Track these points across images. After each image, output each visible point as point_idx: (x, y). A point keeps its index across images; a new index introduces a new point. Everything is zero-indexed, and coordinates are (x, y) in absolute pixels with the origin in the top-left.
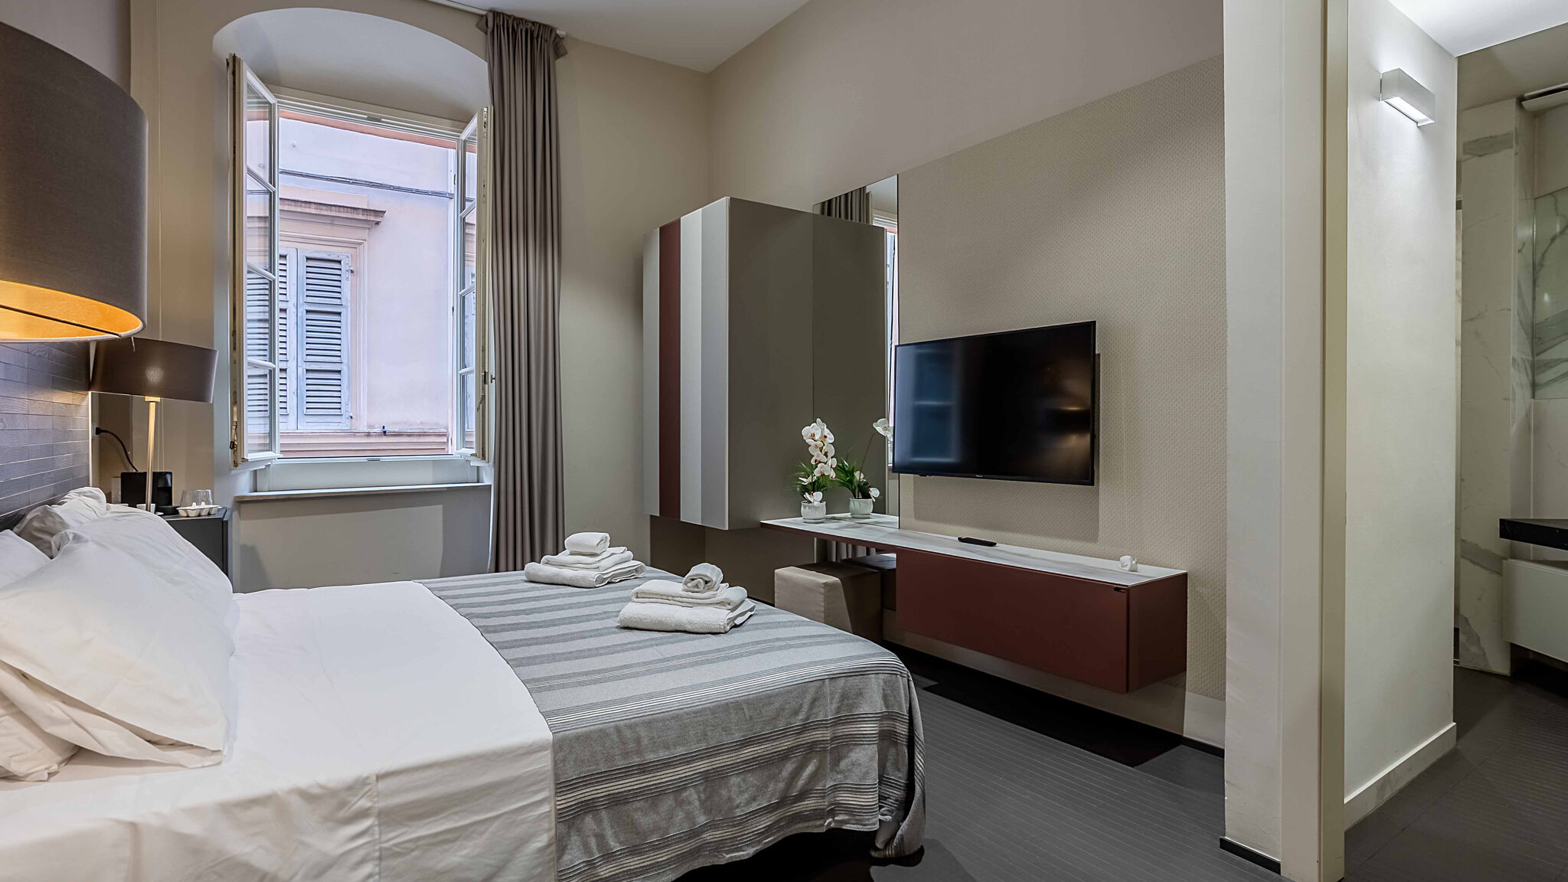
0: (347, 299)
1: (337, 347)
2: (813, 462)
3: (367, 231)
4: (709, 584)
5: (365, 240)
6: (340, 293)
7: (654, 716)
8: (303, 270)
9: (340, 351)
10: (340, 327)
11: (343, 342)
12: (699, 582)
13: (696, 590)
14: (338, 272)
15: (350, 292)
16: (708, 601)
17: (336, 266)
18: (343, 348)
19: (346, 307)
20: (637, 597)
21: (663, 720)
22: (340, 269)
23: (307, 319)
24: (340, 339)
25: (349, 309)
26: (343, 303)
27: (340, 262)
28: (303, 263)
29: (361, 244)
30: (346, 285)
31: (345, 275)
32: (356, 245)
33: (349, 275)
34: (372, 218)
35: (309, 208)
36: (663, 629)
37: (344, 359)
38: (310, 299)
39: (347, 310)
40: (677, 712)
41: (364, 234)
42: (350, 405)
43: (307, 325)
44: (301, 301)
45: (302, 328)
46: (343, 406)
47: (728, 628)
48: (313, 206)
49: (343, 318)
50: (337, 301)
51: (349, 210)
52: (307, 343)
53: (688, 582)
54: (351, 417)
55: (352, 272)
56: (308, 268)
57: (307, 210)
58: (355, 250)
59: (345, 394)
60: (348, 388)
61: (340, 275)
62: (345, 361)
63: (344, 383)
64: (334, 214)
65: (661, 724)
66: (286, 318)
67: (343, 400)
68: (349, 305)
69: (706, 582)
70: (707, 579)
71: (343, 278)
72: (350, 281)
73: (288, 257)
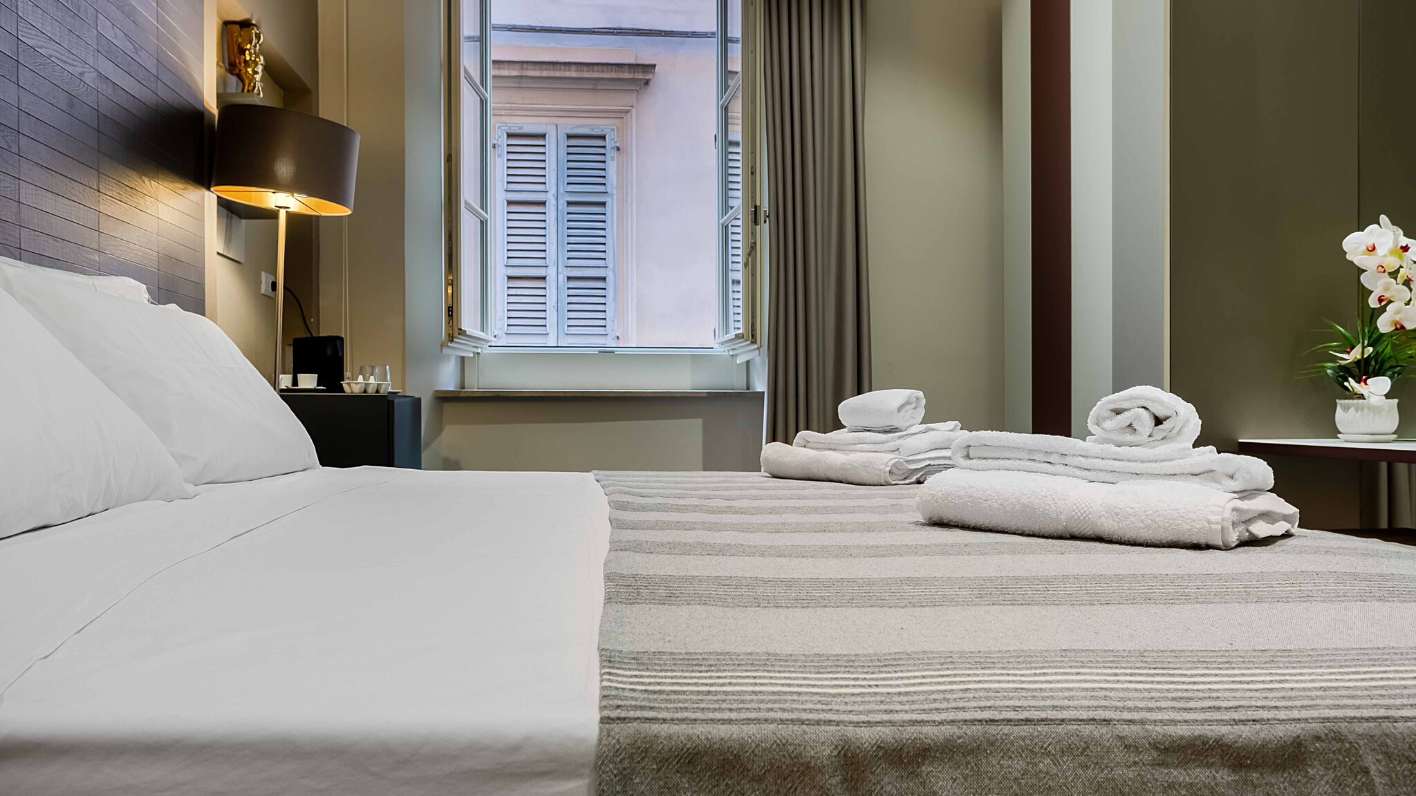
0: (612, 185)
1: (601, 248)
2: (1373, 303)
3: (635, 95)
4: (1166, 425)
5: (632, 107)
6: (604, 177)
7: (992, 729)
8: (563, 150)
9: (605, 252)
10: (605, 222)
11: (609, 241)
12: (1138, 417)
13: (1129, 437)
14: (601, 150)
15: (615, 176)
16: (1167, 467)
17: (600, 143)
18: (609, 248)
19: (612, 195)
20: (968, 457)
21: (1033, 751)
22: (604, 147)
23: (568, 213)
24: (605, 236)
25: (615, 197)
26: (608, 191)
27: (603, 138)
28: (564, 142)
29: (627, 112)
30: (612, 167)
31: (611, 153)
32: (622, 114)
33: (614, 153)
34: (640, 76)
35: (569, 70)
36: (1036, 528)
37: (610, 263)
38: (571, 188)
39: (612, 199)
40: (1087, 729)
41: (630, 99)
42: (616, 322)
43: (568, 221)
44: (561, 190)
45: (563, 223)
46: (608, 323)
47: (1233, 538)
48: (574, 68)
49: (608, 209)
50: (601, 189)
51: (614, 68)
52: (568, 243)
53: (1105, 419)
54: (618, 338)
55: (618, 149)
56: (570, 149)
57: (568, 74)
58: (620, 120)
59: (610, 308)
60: (614, 300)
61: (604, 154)
62: (610, 265)
63: (610, 293)
64: (595, 75)
65: (1019, 765)
66: (545, 213)
67: (609, 315)
68: (615, 192)
69: (1158, 421)
70: (1161, 413)
71: (608, 158)
72: (615, 162)
73: (547, 136)
